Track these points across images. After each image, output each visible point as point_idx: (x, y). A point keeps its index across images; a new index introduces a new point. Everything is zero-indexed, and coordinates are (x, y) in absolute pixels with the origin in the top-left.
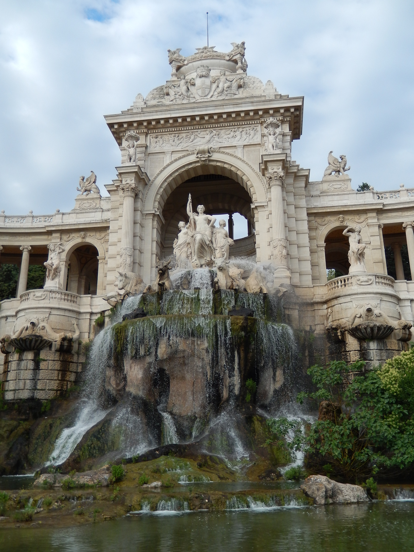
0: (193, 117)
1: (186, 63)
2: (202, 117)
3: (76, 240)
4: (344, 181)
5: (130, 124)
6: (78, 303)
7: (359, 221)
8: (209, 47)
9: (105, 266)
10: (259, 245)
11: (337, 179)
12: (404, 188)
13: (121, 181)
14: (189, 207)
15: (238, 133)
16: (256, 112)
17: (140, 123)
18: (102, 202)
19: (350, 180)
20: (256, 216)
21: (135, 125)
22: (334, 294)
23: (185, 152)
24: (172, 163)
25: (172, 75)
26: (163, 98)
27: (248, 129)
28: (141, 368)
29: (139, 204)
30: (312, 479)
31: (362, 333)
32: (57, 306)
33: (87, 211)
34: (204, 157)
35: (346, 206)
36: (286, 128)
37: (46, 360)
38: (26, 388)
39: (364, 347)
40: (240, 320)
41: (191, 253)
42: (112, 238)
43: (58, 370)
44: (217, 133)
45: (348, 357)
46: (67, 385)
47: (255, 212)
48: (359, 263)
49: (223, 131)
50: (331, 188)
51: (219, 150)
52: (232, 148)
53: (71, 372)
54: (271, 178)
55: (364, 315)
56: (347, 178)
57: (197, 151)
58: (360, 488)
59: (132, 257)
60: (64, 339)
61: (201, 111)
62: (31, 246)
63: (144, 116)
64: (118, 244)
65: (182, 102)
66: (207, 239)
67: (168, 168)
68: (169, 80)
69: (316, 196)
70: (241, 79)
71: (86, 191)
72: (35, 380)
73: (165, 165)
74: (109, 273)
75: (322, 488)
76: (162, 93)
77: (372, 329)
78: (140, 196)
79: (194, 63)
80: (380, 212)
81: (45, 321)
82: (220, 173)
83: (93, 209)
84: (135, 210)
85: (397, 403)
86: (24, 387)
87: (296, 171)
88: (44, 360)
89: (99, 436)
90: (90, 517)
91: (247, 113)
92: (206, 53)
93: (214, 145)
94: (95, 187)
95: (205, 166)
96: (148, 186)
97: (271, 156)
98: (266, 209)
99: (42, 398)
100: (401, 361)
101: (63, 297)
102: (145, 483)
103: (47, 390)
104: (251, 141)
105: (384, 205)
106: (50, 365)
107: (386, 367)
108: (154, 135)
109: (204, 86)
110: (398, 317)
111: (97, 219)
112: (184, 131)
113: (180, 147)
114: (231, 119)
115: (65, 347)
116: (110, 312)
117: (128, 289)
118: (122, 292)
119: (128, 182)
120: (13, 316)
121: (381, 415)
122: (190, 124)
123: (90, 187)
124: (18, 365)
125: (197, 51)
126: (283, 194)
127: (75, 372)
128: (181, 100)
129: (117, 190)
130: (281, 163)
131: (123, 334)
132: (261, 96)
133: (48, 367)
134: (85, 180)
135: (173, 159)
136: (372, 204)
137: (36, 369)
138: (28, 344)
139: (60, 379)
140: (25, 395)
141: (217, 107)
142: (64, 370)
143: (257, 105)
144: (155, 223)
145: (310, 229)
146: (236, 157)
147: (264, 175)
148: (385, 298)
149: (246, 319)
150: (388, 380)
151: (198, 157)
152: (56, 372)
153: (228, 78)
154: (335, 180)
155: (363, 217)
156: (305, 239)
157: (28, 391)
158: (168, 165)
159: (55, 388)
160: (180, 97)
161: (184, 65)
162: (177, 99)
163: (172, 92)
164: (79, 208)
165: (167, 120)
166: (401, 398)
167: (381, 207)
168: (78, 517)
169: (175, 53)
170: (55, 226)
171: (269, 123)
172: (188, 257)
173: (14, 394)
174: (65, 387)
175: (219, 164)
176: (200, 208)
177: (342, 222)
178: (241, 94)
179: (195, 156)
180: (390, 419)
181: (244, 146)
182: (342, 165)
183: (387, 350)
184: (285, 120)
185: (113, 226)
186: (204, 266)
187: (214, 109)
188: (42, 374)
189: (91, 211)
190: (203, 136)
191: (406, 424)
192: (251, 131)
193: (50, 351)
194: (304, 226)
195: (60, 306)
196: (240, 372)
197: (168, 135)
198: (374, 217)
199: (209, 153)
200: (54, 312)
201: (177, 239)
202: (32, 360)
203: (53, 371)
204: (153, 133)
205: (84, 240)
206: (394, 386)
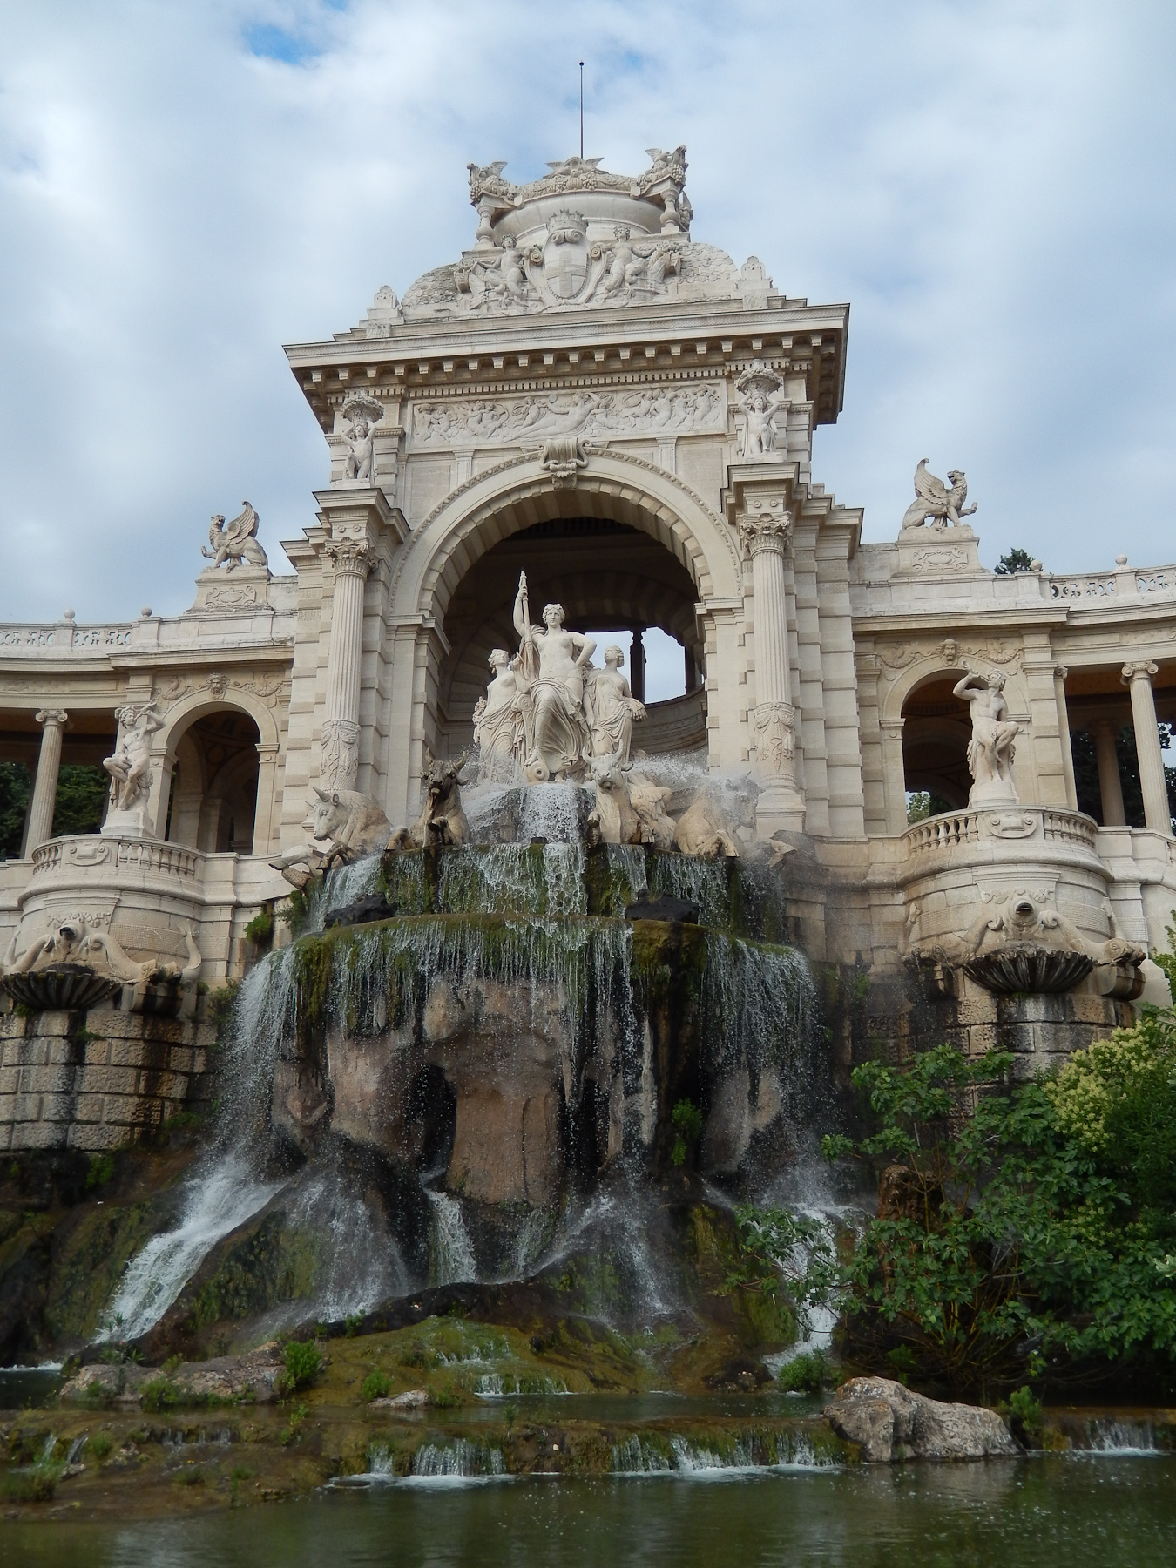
0: (536, 356)
1: (518, 201)
2: (561, 355)
3: (196, 696)
4: (959, 542)
5: (358, 370)
6: (197, 875)
7: (1000, 657)
8: (585, 158)
9: (279, 772)
10: (716, 719)
11: (940, 537)
12: (1126, 568)
13: (329, 532)
14: (520, 610)
15: (662, 403)
16: (714, 344)
17: (385, 368)
18: (273, 590)
19: (976, 541)
20: (709, 637)
21: (372, 373)
22: (926, 862)
23: (511, 453)
24: (473, 483)
25: (479, 236)
26: (453, 298)
27: (689, 391)
28: (374, 1065)
29: (378, 599)
30: (858, 1387)
31: (1003, 974)
32: (138, 884)
33: (229, 614)
34: (564, 469)
35: (962, 614)
36: (798, 393)
37: (104, 1039)
38: (45, 1116)
39: (1010, 1015)
40: (660, 932)
41: (523, 740)
42: (300, 691)
43: (135, 1067)
44: (604, 401)
45: (965, 1043)
46: (162, 1111)
47: (708, 625)
48: (997, 777)
49: (621, 395)
50: (921, 562)
51: (608, 450)
52: (644, 444)
53: (175, 1072)
54: (752, 531)
55: (1009, 925)
56: (966, 535)
57: (545, 451)
58: (994, 1415)
59: (356, 746)
60: (156, 978)
61: (560, 338)
62: (67, 711)
63: (398, 350)
64: (317, 709)
65: (507, 313)
66: (569, 700)
67: (464, 497)
68: (470, 249)
69: (880, 585)
70: (674, 250)
71: (227, 556)
72: (69, 1093)
73: (454, 488)
74: (287, 793)
75: (886, 1415)
76: (449, 284)
77: (1032, 962)
78: (382, 575)
79: (542, 204)
80: (1059, 632)
81: (104, 926)
82: (608, 514)
83: (248, 608)
84: (367, 614)
85: (1099, 1173)
86: (40, 1113)
87: (823, 512)
88: (98, 1038)
89: (252, 1258)
90: (222, 1491)
91: (689, 346)
92: (576, 176)
93: (594, 435)
94: (255, 547)
95: (566, 495)
96: (405, 548)
97: (754, 470)
98: (738, 619)
99: (88, 1145)
100: (1113, 1055)
101: (156, 857)
102: (381, 1395)
103: (103, 1125)
104: (697, 427)
105: (1070, 614)
106: (113, 1053)
107: (1072, 1071)
108: (425, 403)
109: (568, 269)
110: (1106, 930)
111: (259, 637)
112: (511, 395)
113: (499, 439)
114: (643, 363)
115: (159, 1001)
116: (289, 904)
117: (343, 840)
118: (325, 847)
119: (349, 533)
120: (10, 910)
121: (1053, 1206)
122: (527, 375)
123: (239, 546)
124: (24, 1050)
125: (550, 171)
126: (785, 578)
127: (185, 1074)
128: (504, 306)
129: (315, 557)
130: (782, 490)
131: (324, 967)
132: (728, 301)
133: (108, 1058)
134: (225, 528)
135: (476, 473)
136: (1038, 611)
137: (75, 1064)
138: (52, 990)
139: (142, 1091)
140: (40, 1136)
141: (605, 330)
142: (154, 1067)
143: (716, 326)
144: (423, 652)
145: (861, 676)
146: (655, 470)
147: (733, 522)
148: (1070, 876)
149: (676, 929)
150: (1076, 1109)
151: (547, 469)
152: (132, 1073)
153: (637, 248)
154: (934, 539)
155: (1011, 647)
156: (846, 706)
157: (51, 1124)
158: (463, 490)
159: (128, 1118)
160: (500, 298)
161: (514, 208)
162: (492, 304)
163: (477, 284)
164: (206, 607)
165: (461, 362)
166: (1112, 1160)
167: (1063, 618)
168: (186, 1491)
169: (487, 173)
170: (137, 654)
171: (750, 376)
172: (513, 750)
173: (10, 1133)
174: (156, 1115)
175: (606, 489)
176: (552, 611)
177: (953, 658)
178: (673, 292)
179: (540, 464)
180: (1081, 1220)
181: (679, 438)
182: (954, 499)
183: (1074, 1022)
184: (797, 369)
185: (302, 658)
186: (558, 778)
187: (597, 335)
188: (90, 1078)
189: (241, 613)
190: (562, 410)
191: (1124, 1233)
192: (700, 399)
193: (117, 1013)
194: (844, 669)
195: (148, 885)
196: (657, 1080)
197: (466, 405)
198: (1041, 648)
199: (580, 456)
200: (129, 900)
201: (485, 698)
202: (64, 1037)
203: (121, 1070)
204: (422, 397)
205: (219, 698)
206: (1093, 1125)
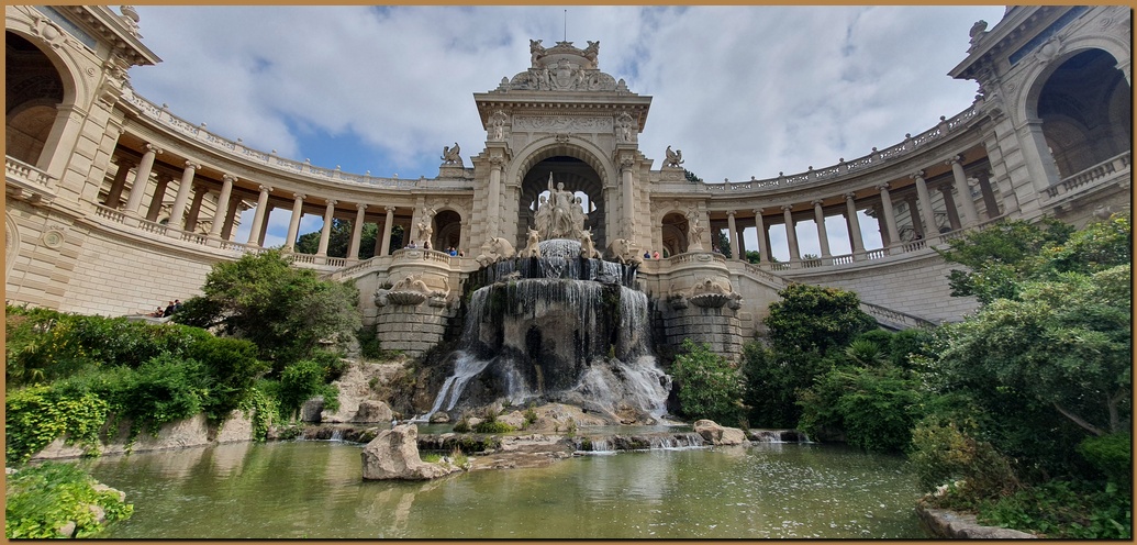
0: (555, 105)
2: (563, 104)
3: (440, 205)
5: (497, 104)
8: (568, 42)
9: (468, 231)
12: (728, 183)
13: (489, 155)
14: (550, 184)
15: (594, 122)
16: (611, 105)
17: (506, 104)
18: (464, 173)
20: (606, 198)
22: (677, 267)
23: (546, 134)
24: (535, 143)
26: (527, 83)
27: (602, 119)
29: (505, 178)
31: (703, 303)
32: (431, 264)
33: (450, 179)
34: (562, 141)
36: (635, 122)
37: (421, 314)
41: (551, 224)
42: (476, 205)
44: (576, 121)
47: (606, 194)
48: (697, 243)
49: (580, 119)
50: (668, 177)
51: (576, 136)
52: (587, 135)
54: (623, 164)
55: (704, 288)
57: (556, 135)
59: (498, 224)
60: (438, 295)
61: (562, 99)
62: (395, 207)
63: (510, 98)
64: (483, 212)
65: (545, 89)
66: (567, 213)
67: (531, 147)
69: (656, 184)
70: (597, 74)
71: (449, 160)
72: (410, 332)
73: (528, 144)
74: (472, 238)
76: (525, 78)
77: (710, 299)
78: (505, 170)
79: (554, 55)
80: (708, 201)
81: (420, 278)
83: (457, 177)
84: (501, 182)
87: (642, 160)
88: (419, 314)
91: (603, 105)
92: (565, 47)
93: (572, 131)
94: (459, 158)
95: (563, 148)
96: (512, 162)
97: (624, 146)
98: (616, 191)
104: (604, 131)
105: (712, 195)
108: (519, 116)
109: (564, 76)
110: (731, 289)
111: (461, 187)
112: (547, 116)
113: (542, 130)
114: (588, 109)
115: (438, 303)
119: (495, 156)
120: (384, 272)
122: (551, 110)
123: (453, 157)
124: (394, 317)
125: (556, 45)
128: (543, 87)
129: (483, 163)
130: (633, 152)
132: (614, 92)
133: (423, 321)
134: (449, 151)
135: (535, 140)
136: (702, 194)
137: (412, 323)
141: (575, 98)
143: (611, 100)
144: (517, 195)
145: (652, 211)
146: (591, 143)
147: (616, 162)
148: (720, 273)
156: (648, 220)
158: (531, 145)
160: (542, 84)
162: (539, 86)
163: (535, 79)
164: (443, 176)
165: (531, 104)
167: (709, 197)
170: (420, 190)
171: (621, 116)
172: (548, 228)
173: (389, 344)
175: (574, 148)
176: (561, 185)
177: (678, 207)
178: (597, 88)
179: (555, 139)
181: (599, 134)
183: (720, 316)
184: (634, 115)
185: (476, 195)
186: (562, 237)
187: (573, 99)
188: (417, 327)
189: (454, 179)
190: (563, 122)
192: (605, 122)
193: (425, 306)
194: (647, 208)
195: (434, 265)
197: (532, 118)
198: (703, 205)
199: (567, 137)
201: (538, 211)
202: (408, 314)
203: (427, 325)
204: (518, 114)
205: (447, 206)
